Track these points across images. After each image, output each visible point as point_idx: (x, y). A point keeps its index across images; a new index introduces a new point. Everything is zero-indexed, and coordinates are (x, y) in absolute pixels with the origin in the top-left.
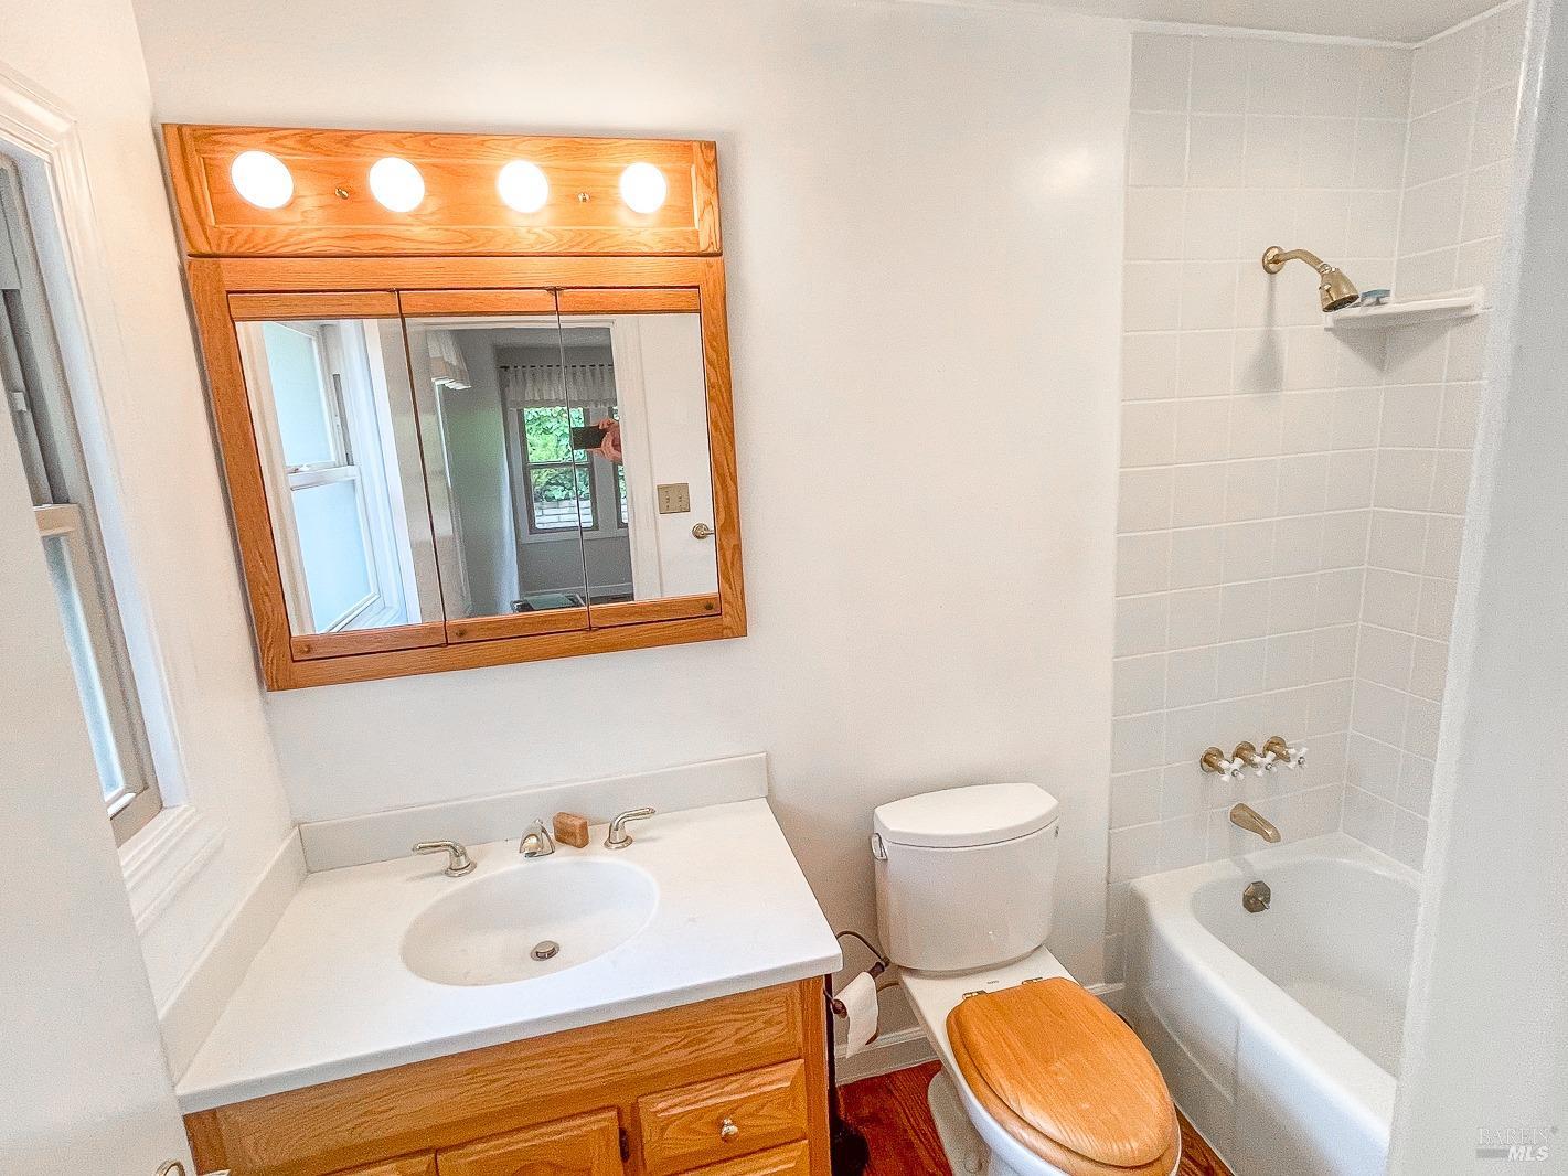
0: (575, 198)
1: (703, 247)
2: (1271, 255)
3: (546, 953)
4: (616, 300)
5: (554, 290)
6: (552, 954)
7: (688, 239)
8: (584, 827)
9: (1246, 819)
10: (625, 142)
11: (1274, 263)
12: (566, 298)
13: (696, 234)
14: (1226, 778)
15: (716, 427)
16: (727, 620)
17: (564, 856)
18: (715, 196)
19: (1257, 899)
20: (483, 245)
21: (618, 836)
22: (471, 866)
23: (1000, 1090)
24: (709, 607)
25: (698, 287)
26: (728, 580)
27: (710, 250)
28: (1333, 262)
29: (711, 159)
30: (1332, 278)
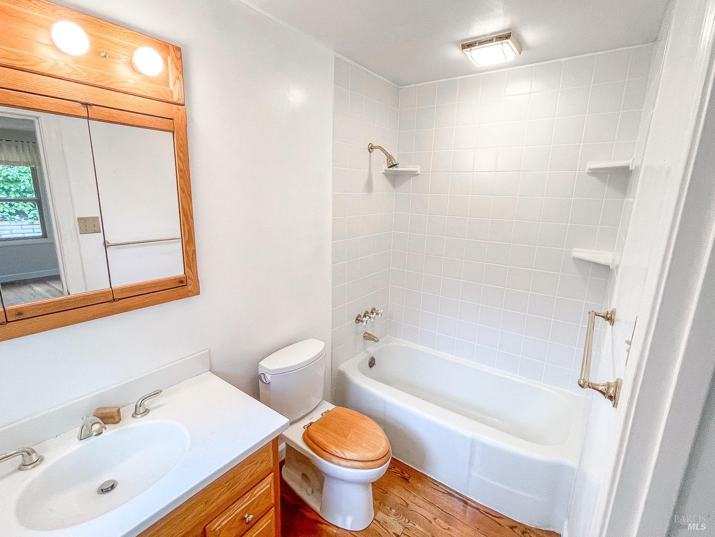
0: (98, 54)
1: (175, 100)
2: (370, 146)
3: (108, 488)
4: (126, 117)
5: (86, 105)
6: (112, 487)
7: (167, 94)
8: (119, 411)
9: (368, 337)
10: (129, 31)
11: (371, 148)
12: (93, 111)
13: (172, 92)
14: (364, 324)
15: (184, 192)
16: (190, 288)
17: (110, 431)
18: (181, 74)
19: (372, 363)
20: (31, 65)
21: (142, 410)
22: (41, 459)
23: (335, 453)
24: (181, 283)
25: (173, 119)
26: (190, 267)
27: (179, 102)
28: (390, 153)
29: (179, 56)
30: (390, 158)
